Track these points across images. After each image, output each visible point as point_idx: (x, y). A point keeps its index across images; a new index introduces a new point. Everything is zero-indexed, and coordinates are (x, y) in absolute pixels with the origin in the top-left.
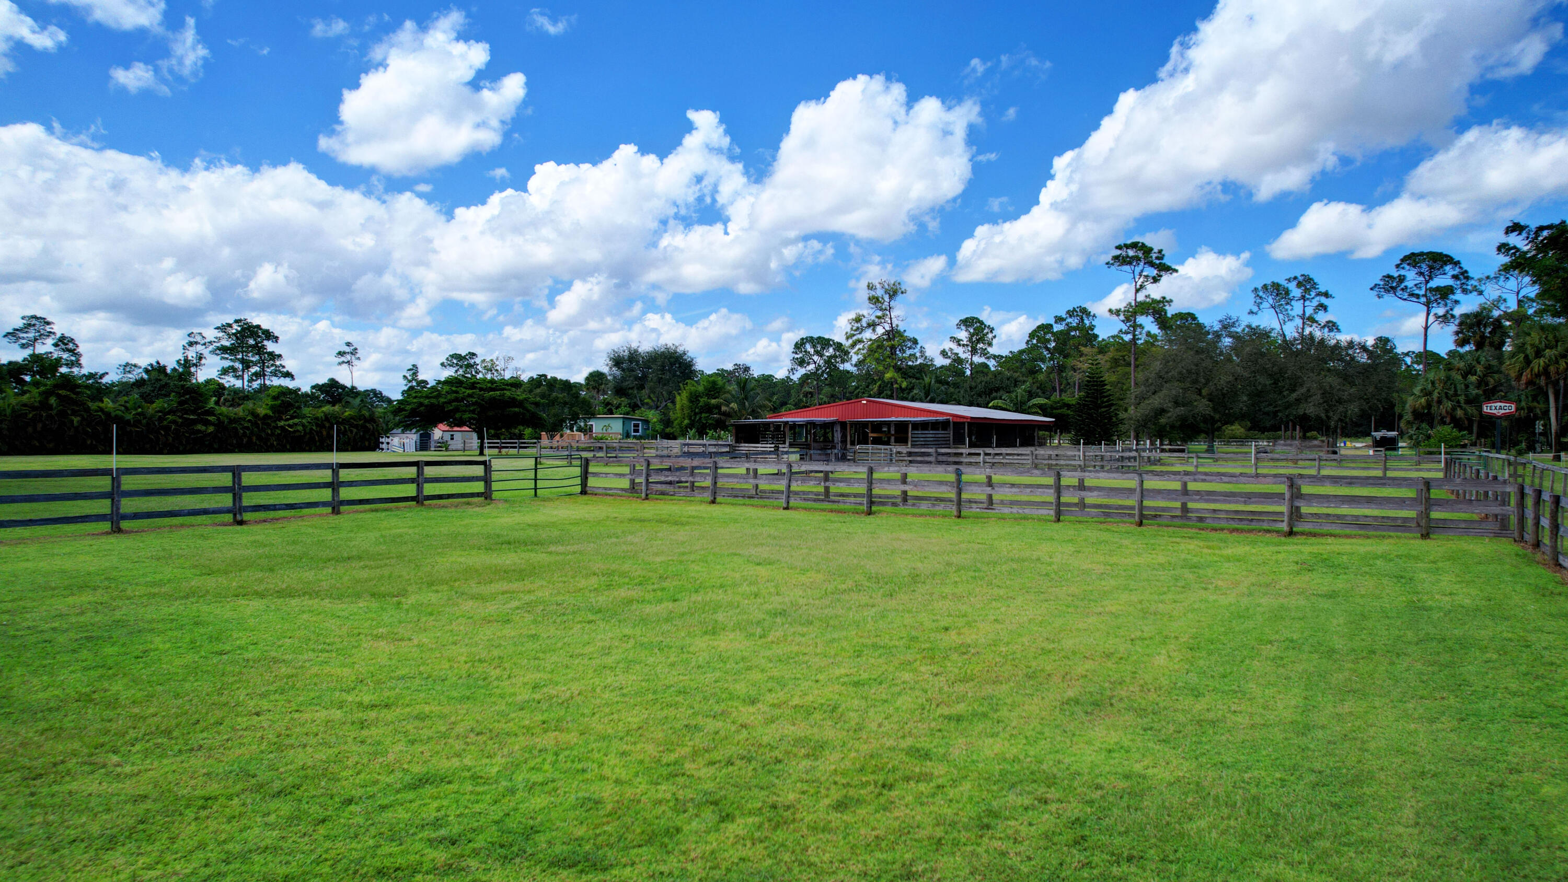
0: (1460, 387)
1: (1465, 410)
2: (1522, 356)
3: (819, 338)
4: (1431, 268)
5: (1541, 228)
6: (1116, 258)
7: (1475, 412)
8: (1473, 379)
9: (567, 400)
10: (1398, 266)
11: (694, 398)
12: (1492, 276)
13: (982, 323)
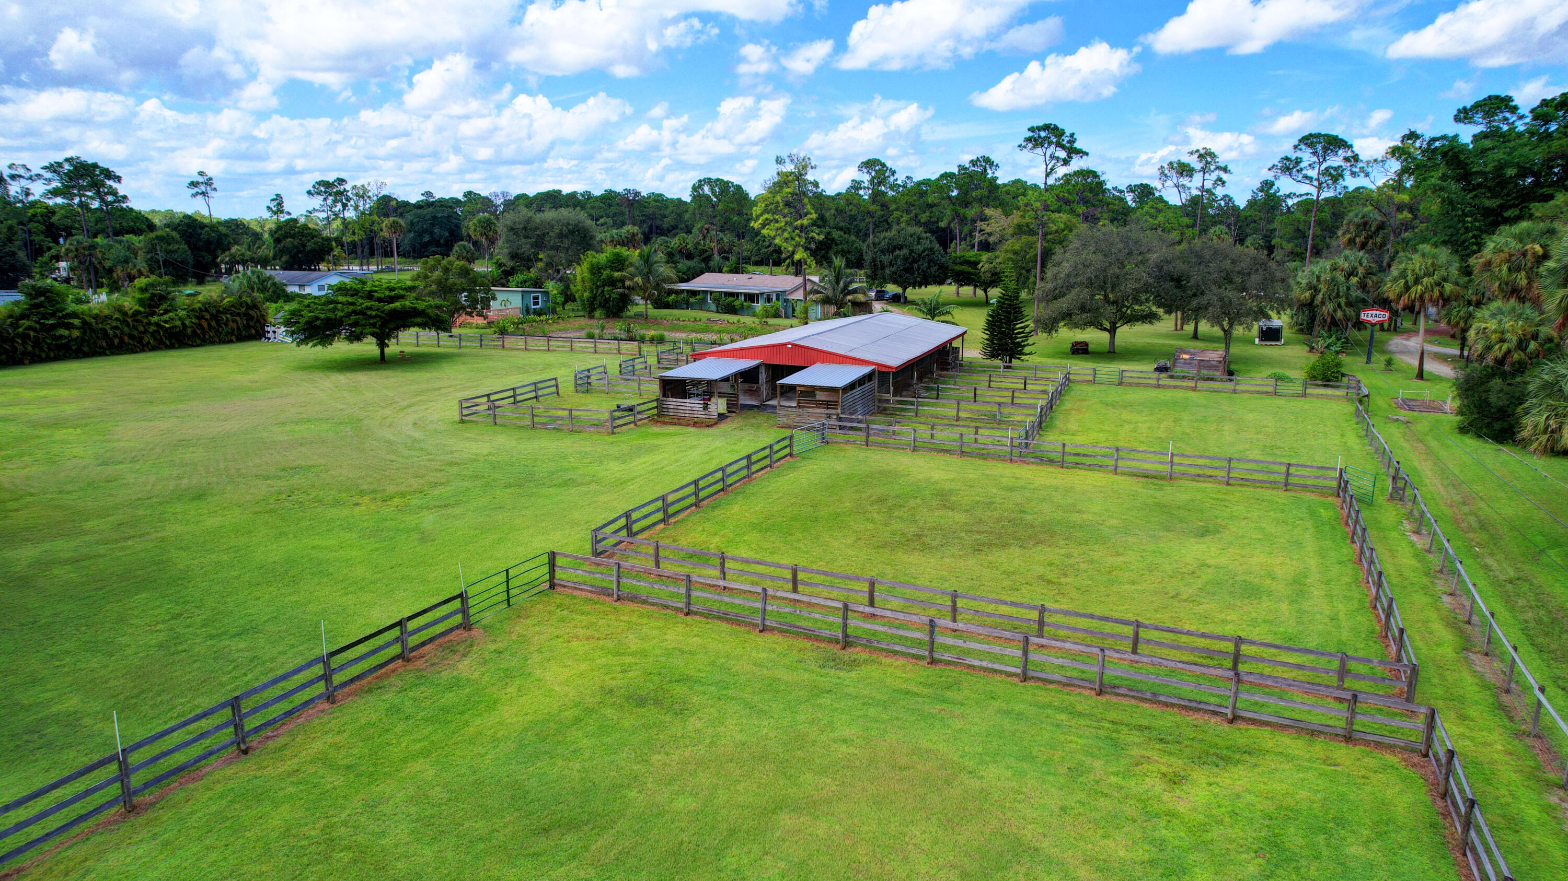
0: (1343, 289)
1: (1344, 311)
2: (1403, 281)
3: (718, 180)
4: (1325, 149)
5: (1434, 140)
6: (1028, 140)
7: (1353, 314)
8: (1354, 280)
9: (465, 286)
10: (1295, 147)
11: (596, 270)
12: (1380, 159)
13: (883, 165)
